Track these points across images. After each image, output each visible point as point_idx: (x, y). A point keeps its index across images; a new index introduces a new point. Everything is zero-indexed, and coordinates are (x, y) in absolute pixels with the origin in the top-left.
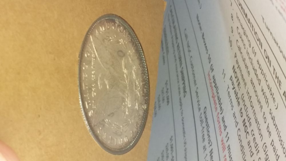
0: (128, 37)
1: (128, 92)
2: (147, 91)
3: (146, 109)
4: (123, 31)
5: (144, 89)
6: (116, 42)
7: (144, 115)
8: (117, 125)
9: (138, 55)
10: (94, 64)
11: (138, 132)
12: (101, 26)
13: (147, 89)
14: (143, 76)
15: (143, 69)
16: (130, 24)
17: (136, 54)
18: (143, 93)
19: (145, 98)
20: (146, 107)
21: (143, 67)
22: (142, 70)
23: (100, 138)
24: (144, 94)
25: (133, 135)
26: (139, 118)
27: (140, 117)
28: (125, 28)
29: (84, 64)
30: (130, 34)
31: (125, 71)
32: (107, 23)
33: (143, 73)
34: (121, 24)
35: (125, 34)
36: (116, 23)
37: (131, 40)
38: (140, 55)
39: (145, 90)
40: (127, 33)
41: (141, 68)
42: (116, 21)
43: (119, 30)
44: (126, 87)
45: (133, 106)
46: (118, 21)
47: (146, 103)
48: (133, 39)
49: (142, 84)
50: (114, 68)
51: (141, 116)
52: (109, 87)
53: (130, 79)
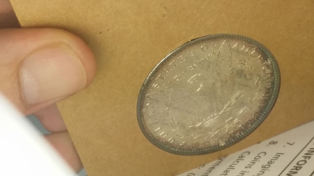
0: (269, 83)
1: (216, 116)
3: (222, 146)
4: (268, 74)
5: (238, 133)
6: (249, 73)
7: (214, 146)
8: (174, 123)
9: (262, 105)
10: (202, 60)
11: (190, 150)
12: (246, 46)
14: (249, 124)
16: (281, 78)
17: (262, 103)
18: (234, 133)
19: (231, 139)
20: (223, 145)
21: (257, 118)
22: (254, 119)
23: (144, 110)
24: (232, 135)
25: (182, 146)
26: (205, 144)
27: (208, 144)
28: (272, 74)
29: (192, 50)
30: (273, 83)
31: (233, 101)
32: (256, 51)
33: (252, 121)
34: (272, 68)
35: (268, 78)
36: (267, 61)
37: (269, 89)
38: (265, 107)
40: (271, 80)
41: (254, 117)
42: (268, 60)
43: (263, 68)
44: (219, 111)
45: (210, 129)
46: (271, 62)
47: (226, 142)
48: (271, 90)
49: (240, 128)
50: (222, 86)
51: (210, 144)
52: (199, 91)
53: (230, 110)
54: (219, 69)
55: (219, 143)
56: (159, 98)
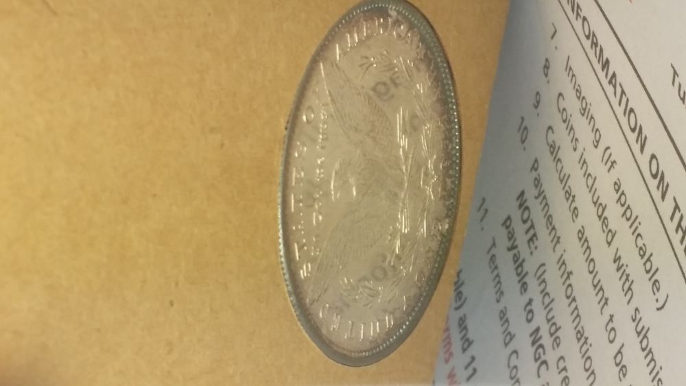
0: (418, 47)
1: (405, 195)
2: (453, 182)
3: (447, 230)
4: (406, 35)
5: (447, 179)
6: (386, 69)
7: (440, 247)
8: (370, 289)
9: (438, 92)
10: (323, 139)
11: (421, 295)
12: (350, 33)
13: (453, 179)
14: (447, 146)
15: (448, 127)
16: (426, 14)
17: (435, 90)
18: (444, 189)
19: (448, 203)
20: (447, 227)
21: (450, 122)
22: (447, 129)
23: (324, 331)
24: (445, 193)
25: (408, 306)
26: (428, 258)
27: (430, 254)
28: (411, 27)
29: (298, 143)
30: (422, 40)
31: (403, 142)
32: (366, 21)
33: (448, 138)
34: (405, 17)
35: (412, 41)
36: (391, 16)
37: (426, 55)
38: (443, 92)
39: (449, 181)
40: (416, 39)
41: (445, 125)
42: (390, 12)
43: (395, 33)
44: (401, 185)
45: (414, 228)
46: (395, 9)
47: (447, 216)
48: (429, 52)
49: (443, 168)
50: (374, 139)
51: (433, 251)
52: (357, 193)
53: (412, 161)
54: (351, 120)
55: (442, 230)
56: (325, 284)
